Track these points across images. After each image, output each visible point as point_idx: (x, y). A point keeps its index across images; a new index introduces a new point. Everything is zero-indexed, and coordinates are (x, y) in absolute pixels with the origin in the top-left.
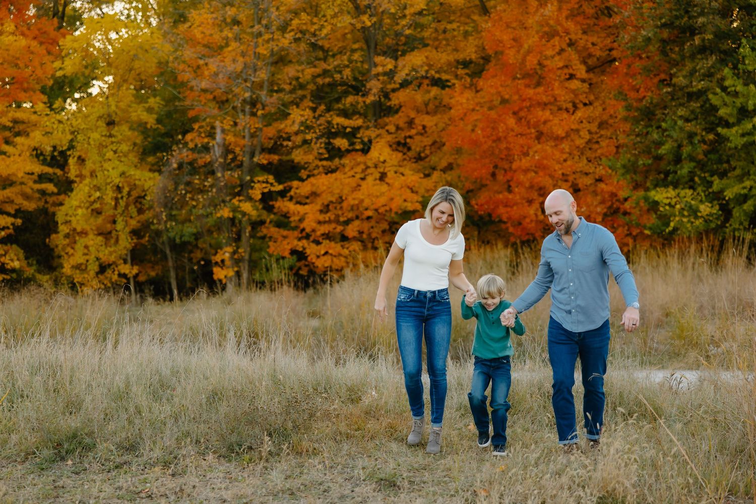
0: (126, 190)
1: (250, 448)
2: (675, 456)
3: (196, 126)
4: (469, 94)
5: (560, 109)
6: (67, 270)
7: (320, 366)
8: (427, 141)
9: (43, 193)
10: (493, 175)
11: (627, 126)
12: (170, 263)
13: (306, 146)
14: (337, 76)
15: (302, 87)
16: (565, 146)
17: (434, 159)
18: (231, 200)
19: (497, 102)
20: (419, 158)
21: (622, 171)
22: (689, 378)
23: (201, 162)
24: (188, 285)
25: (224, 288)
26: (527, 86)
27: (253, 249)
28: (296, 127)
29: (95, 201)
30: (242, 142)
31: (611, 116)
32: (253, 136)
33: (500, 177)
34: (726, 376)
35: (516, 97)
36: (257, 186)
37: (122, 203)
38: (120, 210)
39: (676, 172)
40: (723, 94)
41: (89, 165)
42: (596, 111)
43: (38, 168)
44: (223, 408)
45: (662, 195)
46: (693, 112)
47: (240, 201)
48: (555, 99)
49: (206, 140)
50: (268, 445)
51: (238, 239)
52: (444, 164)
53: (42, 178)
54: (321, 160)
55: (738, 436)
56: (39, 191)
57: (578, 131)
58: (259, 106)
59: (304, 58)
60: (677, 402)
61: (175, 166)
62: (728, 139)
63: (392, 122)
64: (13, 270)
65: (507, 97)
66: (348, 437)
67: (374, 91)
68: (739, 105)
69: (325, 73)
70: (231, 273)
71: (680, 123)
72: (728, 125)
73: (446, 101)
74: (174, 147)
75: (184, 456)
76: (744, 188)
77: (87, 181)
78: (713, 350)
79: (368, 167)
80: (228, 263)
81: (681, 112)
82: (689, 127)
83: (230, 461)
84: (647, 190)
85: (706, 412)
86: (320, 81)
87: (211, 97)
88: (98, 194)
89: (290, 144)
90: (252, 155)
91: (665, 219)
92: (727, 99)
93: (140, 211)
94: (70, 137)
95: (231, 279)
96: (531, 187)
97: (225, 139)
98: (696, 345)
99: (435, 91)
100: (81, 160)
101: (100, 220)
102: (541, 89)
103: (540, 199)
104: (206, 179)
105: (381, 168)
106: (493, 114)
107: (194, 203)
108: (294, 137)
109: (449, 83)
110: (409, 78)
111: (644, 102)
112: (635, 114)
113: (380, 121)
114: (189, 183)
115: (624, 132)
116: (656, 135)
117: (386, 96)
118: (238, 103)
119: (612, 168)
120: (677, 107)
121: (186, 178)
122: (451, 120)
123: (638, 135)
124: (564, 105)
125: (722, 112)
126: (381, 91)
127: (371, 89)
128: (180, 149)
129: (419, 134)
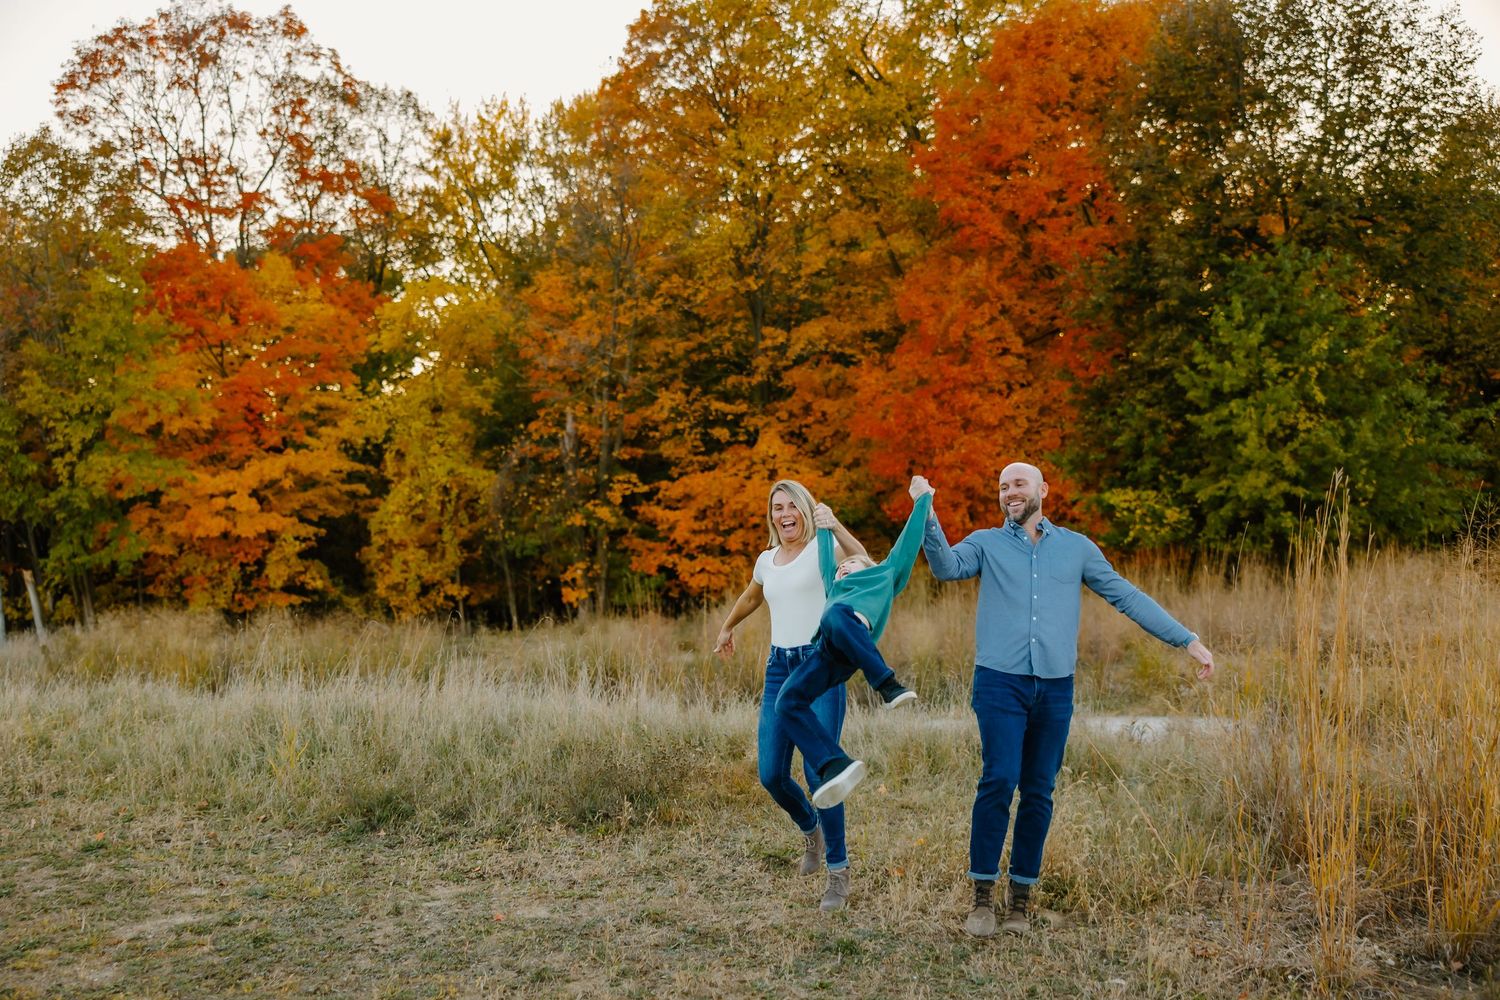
0: (454, 492)
1: (606, 816)
2: (1136, 825)
3: (542, 413)
4: (878, 373)
5: (992, 391)
6: (381, 590)
7: (693, 711)
8: (828, 431)
9: (353, 495)
11: (1075, 412)
12: (509, 583)
13: (677, 437)
14: (716, 352)
15: (672, 364)
16: (999, 437)
17: (836, 453)
18: (584, 504)
19: (913, 383)
20: (817, 452)
21: (1069, 468)
22: (1153, 727)
23: (547, 457)
24: (531, 609)
25: (575, 614)
26: (951, 363)
27: (612, 565)
28: (665, 415)
29: (416, 506)
30: (599, 433)
31: (1055, 400)
32: (611, 425)
34: (1201, 725)
35: (937, 377)
36: (616, 486)
37: (450, 508)
38: (447, 517)
39: (1135, 469)
40: (1193, 374)
41: (410, 461)
42: (1036, 393)
43: (348, 465)
44: (573, 766)
45: (1119, 498)
46: (1155, 395)
47: (595, 505)
48: (986, 380)
49: (554, 430)
50: (628, 812)
51: (592, 553)
52: (849, 459)
53: (351, 477)
54: (696, 454)
55: (1215, 799)
56: (347, 493)
57: (1013, 418)
58: (620, 388)
59: (675, 330)
60: (1139, 757)
61: (516, 462)
62: (1198, 429)
63: (784, 407)
64: (315, 591)
65: (925, 376)
66: (728, 801)
67: (762, 369)
68: (1211, 386)
69: (701, 347)
70: (584, 595)
71: (1139, 408)
72: (1199, 411)
73: (851, 381)
74: (515, 439)
75: (524, 826)
76: (1221, 489)
77: (407, 480)
78: (1185, 691)
79: (753, 463)
80: (580, 582)
81: (1140, 395)
83: (581, 832)
84: (1100, 491)
85: (1175, 770)
86: (695, 357)
87: (559, 377)
88: (420, 497)
89: (657, 434)
90: (611, 449)
91: (1123, 527)
92: (1198, 379)
93: (473, 518)
94: (386, 427)
95: (583, 602)
96: (957, 488)
97: (577, 429)
98: (1161, 686)
99: (837, 369)
100: (401, 455)
101: (422, 529)
102: (967, 367)
103: (969, 503)
104: (554, 478)
105: (770, 465)
106: (909, 398)
107: (538, 508)
108: (662, 427)
109: (854, 360)
110: (805, 354)
111: (1096, 382)
112: (1084, 397)
113: (770, 407)
114: (533, 484)
115: (1071, 420)
116: (1109, 424)
117: (776, 375)
118: (594, 385)
119: (1056, 464)
120: (1135, 388)
121: (529, 477)
122: (857, 405)
123: (1088, 423)
124: (996, 387)
125: (1192, 395)
126: (771, 370)
127: (758, 367)
128: (522, 442)
129: (818, 422)
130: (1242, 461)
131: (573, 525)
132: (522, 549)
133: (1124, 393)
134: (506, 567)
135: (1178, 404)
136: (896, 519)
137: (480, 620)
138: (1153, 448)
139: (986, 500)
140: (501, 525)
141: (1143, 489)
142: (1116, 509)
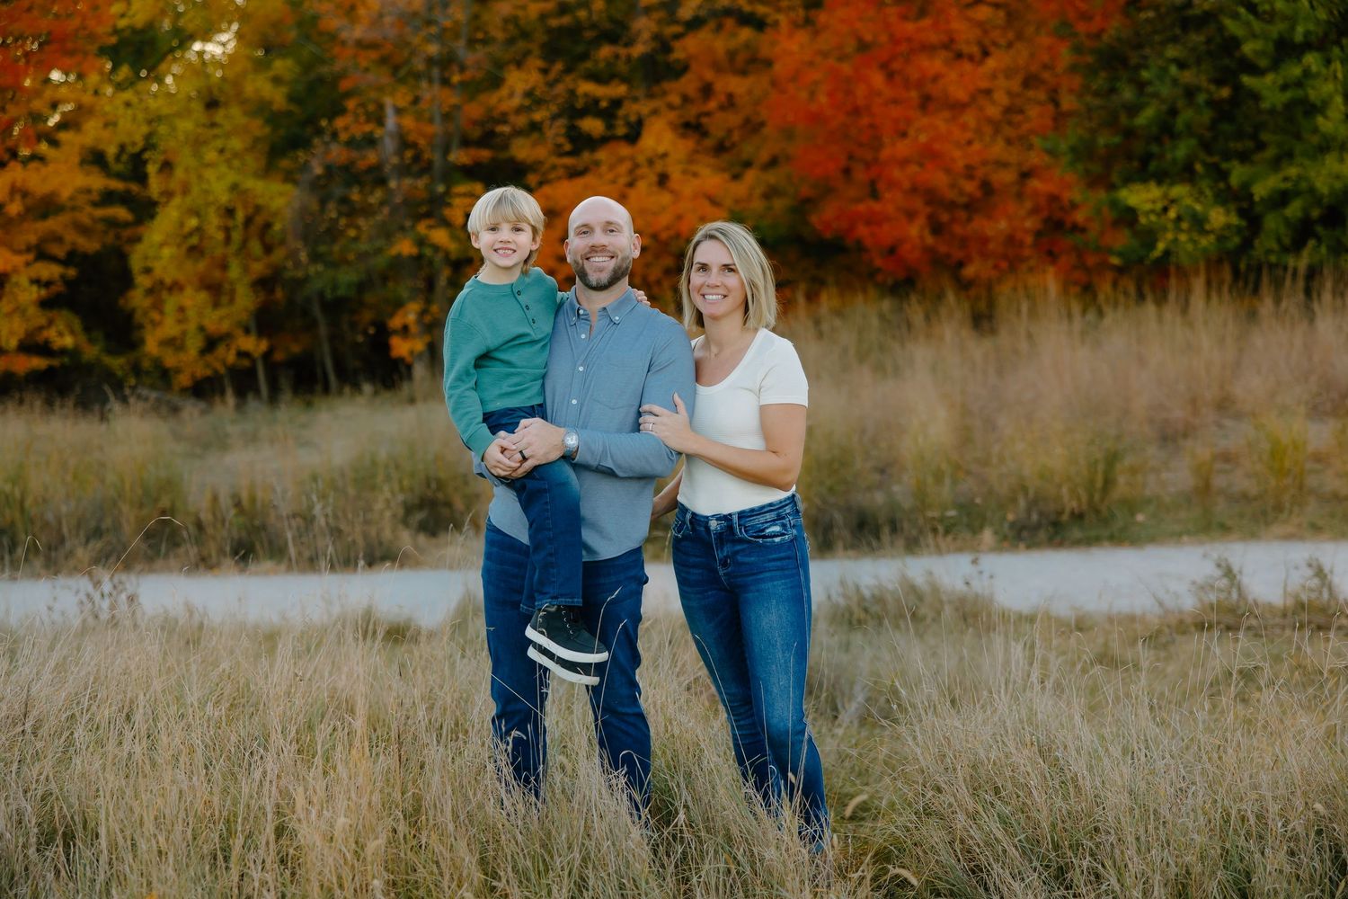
0: (240, 215)
3: (351, 104)
4: (802, 36)
5: (959, 56)
6: (151, 345)
8: (733, 119)
9: (113, 223)
10: (847, 171)
11: (1077, 81)
12: (323, 330)
13: (535, 136)
14: (582, 14)
15: (525, 35)
16: (969, 118)
17: (747, 150)
18: (413, 227)
19: (850, 46)
20: (721, 148)
21: (1068, 157)
23: (362, 165)
25: (409, 373)
26: (904, 18)
28: (517, 101)
29: (191, 234)
30: (430, 129)
31: (1045, 67)
32: (447, 117)
33: (860, 175)
35: (884, 38)
36: (457, 201)
37: (237, 236)
38: (234, 247)
39: (1161, 157)
40: (1251, 17)
41: (179, 173)
42: (1021, 55)
43: (97, 182)
45: (1142, 197)
46: (1193, 50)
47: (430, 227)
48: (952, 40)
49: (368, 128)
51: (427, 290)
52: (764, 156)
53: (108, 198)
54: (560, 155)
56: (102, 220)
57: (988, 92)
58: (455, 68)
61: (318, 170)
62: (1256, 97)
63: (674, 90)
64: (63, 352)
65: (868, 37)
67: (646, 35)
68: (1275, 35)
69: (564, 9)
70: (419, 345)
71: (1173, 70)
72: (1253, 69)
73: (765, 52)
74: (316, 141)
76: (1286, 179)
77: (177, 201)
79: (636, 166)
80: (414, 329)
81: (1172, 52)
82: (1188, 77)
84: (1112, 187)
86: (554, 23)
87: (373, 55)
88: (193, 222)
89: (506, 129)
90: (446, 150)
91: (1149, 237)
92: (1257, 26)
93: (268, 249)
94: (145, 129)
95: (420, 356)
96: (914, 190)
97: (399, 126)
99: (746, 33)
100: (167, 166)
101: (202, 266)
102: (927, 22)
103: (928, 210)
104: (372, 193)
105: (659, 167)
106: (846, 68)
107: (352, 233)
108: (512, 118)
109: (769, 20)
110: (702, 13)
111: (1105, 38)
112: (1090, 59)
113: (656, 89)
114: (344, 200)
115: (1071, 91)
116: (1128, 94)
117: (664, 45)
118: (419, 65)
119: (1052, 152)
120: (1164, 43)
121: (338, 191)
122: (774, 84)
123: (1096, 94)
124: (966, 49)
125: (1248, 48)
126: (657, 37)
127: (639, 32)
128: (326, 144)
129: (722, 108)
130: (1315, 140)
131: (398, 257)
132: (335, 287)
133: (1147, 51)
134: (317, 311)
135: (1227, 61)
136: (828, 235)
137: (285, 383)
138: (1189, 126)
139: (951, 206)
140: (303, 256)
141: (1172, 184)
142: (1139, 213)
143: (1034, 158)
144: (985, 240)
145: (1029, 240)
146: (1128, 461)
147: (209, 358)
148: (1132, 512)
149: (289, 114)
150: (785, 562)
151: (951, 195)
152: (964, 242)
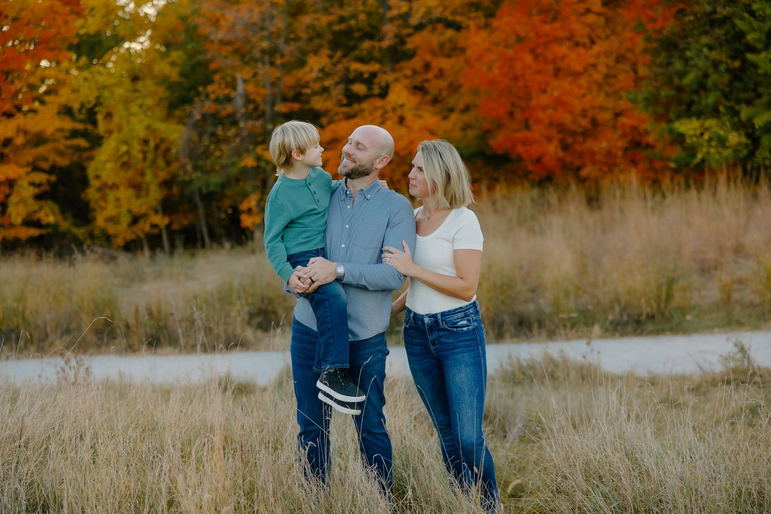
0: (152, 144)
3: (217, 77)
4: (484, 34)
5: (577, 44)
6: (100, 221)
8: (443, 84)
9: (78, 149)
10: (511, 114)
11: (648, 58)
12: (201, 212)
13: (326, 95)
14: (353, 22)
15: (319, 35)
16: (583, 81)
17: (451, 101)
18: (254, 150)
19: (512, 40)
20: (436, 101)
21: (643, 104)
23: (223, 113)
25: (252, 235)
26: (544, 22)
28: (314, 74)
29: (123, 155)
30: (263, 92)
31: (629, 50)
32: (273, 84)
33: (519, 115)
35: (532, 34)
37: (150, 156)
38: (148, 163)
39: (699, 102)
40: (752, 19)
41: (116, 119)
42: (614, 44)
43: (68, 124)
45: (687, 127)
46: (717, 39)
47: (264, 150)
48: (573, 35)
49: (227, 91)
52: (461, 105)
53: (75, 134)
54: (340, 106)
56: (71, 147)
57: (594, 66)
58: (278, 55)
61: (197, 116)
62: (755, 66)
63: (408, 67)
64: (48, 225)
65: (523, 34)
67: (390, 35)
68: (766, 29)
69: (342, 20)
70: (258, 220)
71: (705, 51)
72: (754, 50)
73: (461, 43)
74: (196, 99)
77: (115, 136)
79: (386, 112)
80: (254, 210)
81: (705, 40)
82: (714, 55)
84: (669, 121)
86: (336, 28)
87: (230, 49)
88: (124, 148)
89: (308, 91)
90: (273, 104)
91: (692, 151)
92: (755, 24)
93: (168, 164)
94: (95, 94)
95: (257, 226)
96: (551, 124)
97: (245, 90)
99: (450, 33)
100: (109, 115)
101: (130, 174)
102: (557, 24)
103: (560, 136)
104: (229, 130)
105: (399, 112)
106: (510, 52)
107: (218, 153)
108: (312, 85)
109: (464, 25)
110: (424, 21)
111: (665, 32)
112: (655, 45)
113: (397, 66)
114: (213, 134)
115: (645, 64)
116: (678, 65)
117: (401, 40)
118: (257, 54)
119: (634, 101)
120: (700, 35)
121: (210, 129)
122: (467, 62)
123: (660, 66)
124: (581, 40)
125: (750, 37)
126: (397, 36)
127: (386, 33)
128: (202, 101)
129: (436, 77)
131: (245, 167)
132: (208, 185)
133: (690, 40)
134: (197, 200)
135: (737, 45)
136: (500, 152)
137: (179, 242)
138: (715, 84)
139: (574, 134)
140: (189, 167)
141: (706, 119)
142: (686, 136)
143: (622, 105)
144: (593, 154)
145: (620, 153)
146: (681, 283)
147: (134, 228)
148: (684, 315)
149: (180, 84)
150: (470, 343)
151: (573, 127)
152: (581, 155)
